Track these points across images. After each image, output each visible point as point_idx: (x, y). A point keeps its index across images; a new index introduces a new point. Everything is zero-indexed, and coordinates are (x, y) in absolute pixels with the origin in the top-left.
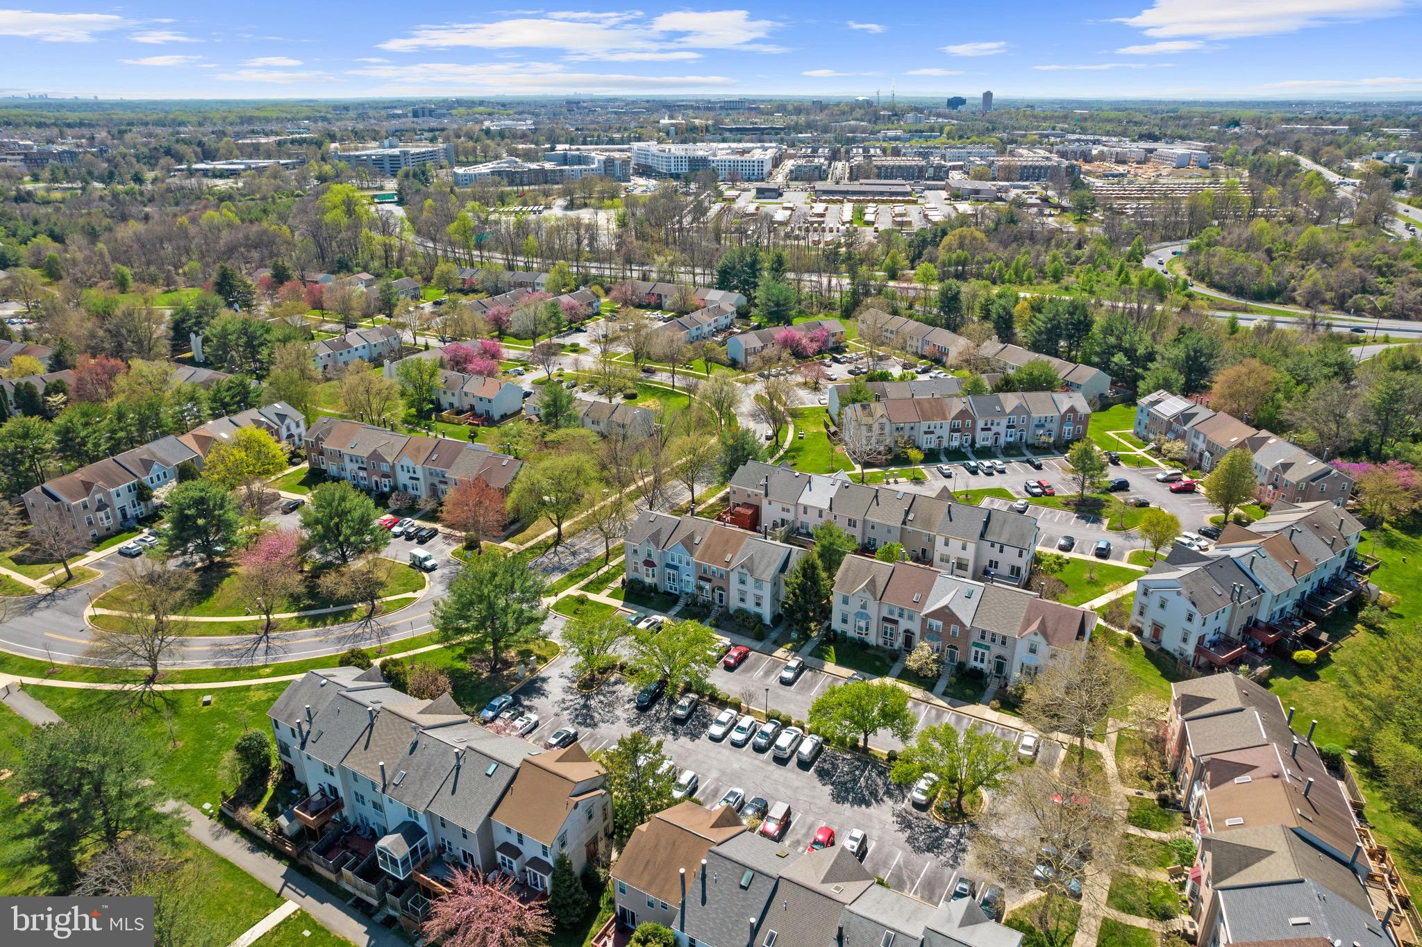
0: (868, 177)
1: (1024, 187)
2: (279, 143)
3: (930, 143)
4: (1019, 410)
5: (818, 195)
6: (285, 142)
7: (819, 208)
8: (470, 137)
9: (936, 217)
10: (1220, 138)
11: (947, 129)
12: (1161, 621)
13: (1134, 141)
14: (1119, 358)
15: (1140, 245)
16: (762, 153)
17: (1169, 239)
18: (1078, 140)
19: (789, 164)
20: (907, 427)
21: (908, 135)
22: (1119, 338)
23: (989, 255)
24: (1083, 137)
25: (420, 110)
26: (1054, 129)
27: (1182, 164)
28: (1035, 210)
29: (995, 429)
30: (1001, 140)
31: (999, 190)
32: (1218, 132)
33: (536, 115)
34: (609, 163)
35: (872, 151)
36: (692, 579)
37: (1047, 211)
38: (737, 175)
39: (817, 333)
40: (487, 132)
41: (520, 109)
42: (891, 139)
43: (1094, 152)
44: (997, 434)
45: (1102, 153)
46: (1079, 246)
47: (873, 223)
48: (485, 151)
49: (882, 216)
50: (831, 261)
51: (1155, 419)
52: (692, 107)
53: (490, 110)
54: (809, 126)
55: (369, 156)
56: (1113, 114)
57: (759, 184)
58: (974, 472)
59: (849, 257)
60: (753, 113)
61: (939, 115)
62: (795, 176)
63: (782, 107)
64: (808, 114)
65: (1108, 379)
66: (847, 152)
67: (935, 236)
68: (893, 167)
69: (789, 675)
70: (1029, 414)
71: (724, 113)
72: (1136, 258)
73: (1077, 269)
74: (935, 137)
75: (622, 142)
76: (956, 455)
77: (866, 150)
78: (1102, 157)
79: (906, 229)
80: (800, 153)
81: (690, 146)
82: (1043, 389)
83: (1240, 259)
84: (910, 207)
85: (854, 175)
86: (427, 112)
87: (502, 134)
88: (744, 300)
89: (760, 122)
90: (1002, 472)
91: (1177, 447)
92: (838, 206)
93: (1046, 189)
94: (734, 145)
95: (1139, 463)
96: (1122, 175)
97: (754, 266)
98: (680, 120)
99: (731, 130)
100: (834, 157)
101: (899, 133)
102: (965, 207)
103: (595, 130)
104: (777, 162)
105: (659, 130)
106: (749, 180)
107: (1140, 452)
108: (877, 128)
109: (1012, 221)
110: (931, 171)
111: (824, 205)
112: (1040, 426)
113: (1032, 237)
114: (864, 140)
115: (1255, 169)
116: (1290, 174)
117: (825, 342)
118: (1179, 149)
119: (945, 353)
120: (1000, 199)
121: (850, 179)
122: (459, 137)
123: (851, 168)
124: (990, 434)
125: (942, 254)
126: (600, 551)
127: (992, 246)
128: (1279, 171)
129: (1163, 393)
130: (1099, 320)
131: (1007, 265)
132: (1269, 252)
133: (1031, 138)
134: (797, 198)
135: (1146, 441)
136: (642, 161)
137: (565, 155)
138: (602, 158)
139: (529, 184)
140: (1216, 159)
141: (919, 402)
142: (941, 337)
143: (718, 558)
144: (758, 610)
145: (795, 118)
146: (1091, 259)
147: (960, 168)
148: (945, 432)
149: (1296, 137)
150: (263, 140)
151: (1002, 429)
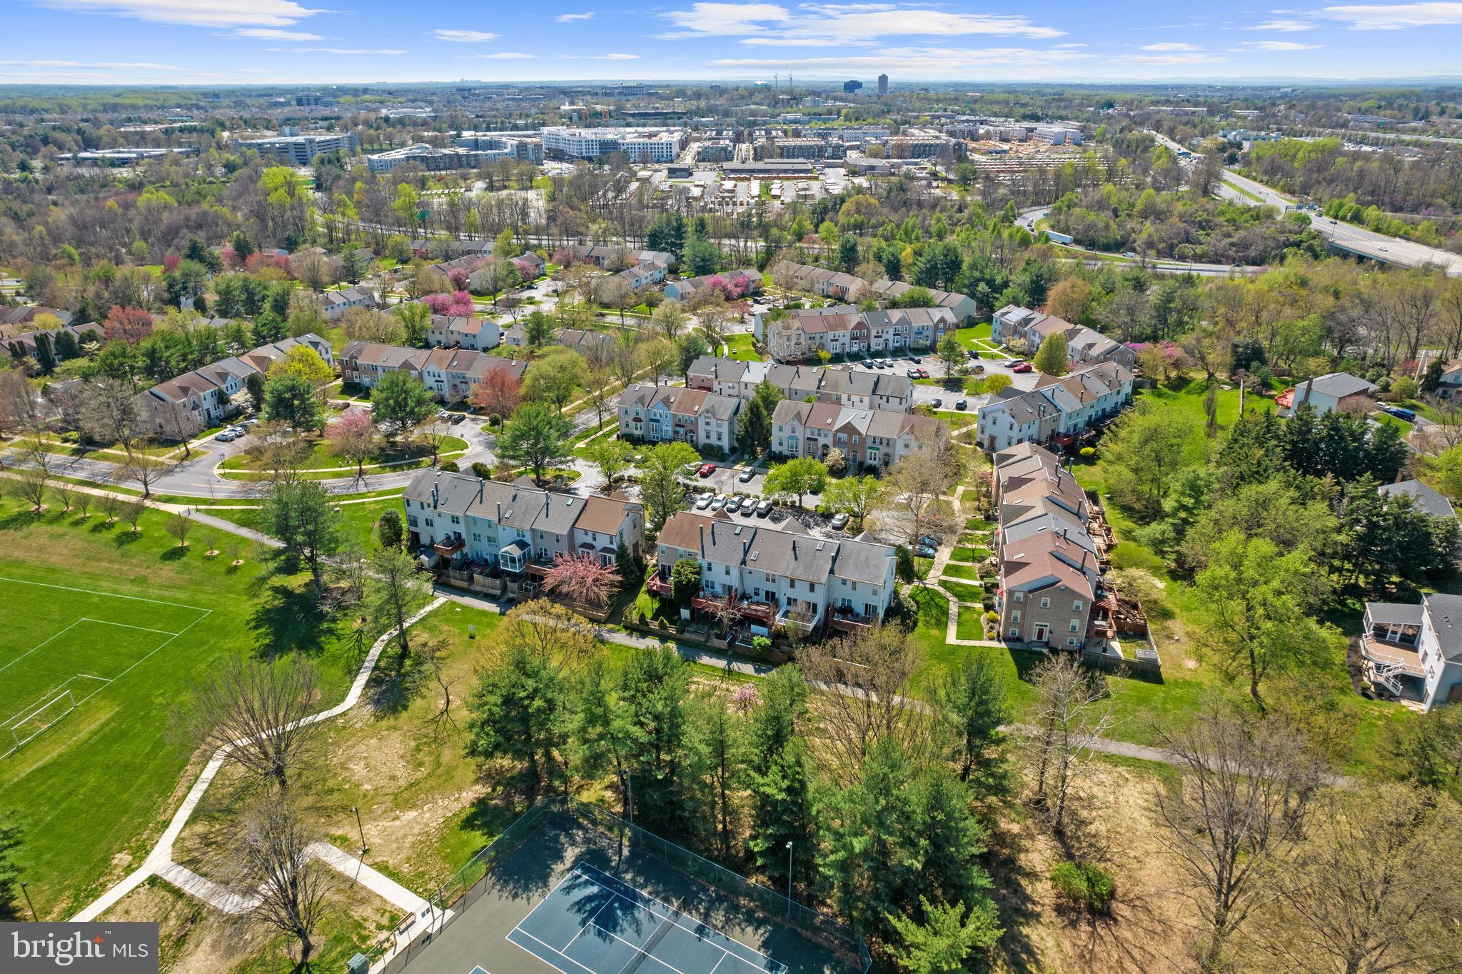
0: (771, 157)
1: (916, 164)
2: (166, 132)
3: (829, 125)
4: (902, 321)
5: (727, 174)
6: (173, 130)
7: (729, 185)
8: (368, 124)
9: (837, 190)
10: (1094, 119)
11: (844, 112)
12: (994, 433)
13: (1017, 121)
14: (982, 287)
15: (1012, 209)
16: (669, 136)
17: (1039, 204)
18: (967, 121)
19: (695, 147)
20: (818, 336)
21: (807, 118)
22: (982, 272)
23: (882, 219)
24: (972, 118)
25: (304, 98)
26: (945, 110)
27: (1059, 141)
28: (924, 182)
29: (885, 336)
30: (895, 121)
31: (892, 166)
32: (1093, 113)
33: (431, 103)
34: (522, 147)
35: (774, 133)
36: (670, 428)
37: (935, 184)
38: (647, 157)
39: (740, 279)
40: (387, 120)
41: (410, 97)
42: (791, 122)
43: (981, 131)
44: (886, 340)
45: (988, 132)
46: (960, 210)
47: (779, 197)
48: (390, 138)
49: (786, 191)
50: (744, 228)
51: (1004, 325)
52: (589, 93)
53: (378, 98)
54: (711, 111)
55: (273, 144)
56: (1002, 97)
57: (670, 165)
58: (870, 367)
59: (760, 225)
60: (653, 98)
61: (836, 99)
62: (702, 157)
63: (681, 91)
64: (708, 98)
65: (973, 303)
66: (750, 134)
67: (835, 204)
68: (794, 147)
69: (746, 476)
70: (910, 324)
71: (623, 98)
72: (1008, 219)
73: (958, 229)
74: (833, 120)
75: (526, 128)
76: (856, 357)
77: (768, 132)
78: (988, 136)
79: (810, 202)
80: (704, 136)
81: (599, 130)
82: (920, 306)
83: (1092, 217)
84: (812, 183)
85: (759, 155)
86: (312, 101)
87: (402, 122)
88: (673, 259)
89: (662, 107)
90: (891, 366)
91: (1018, 343)
92: (746, 183)
93: (935, 165)
94: (640, 129)
95: (993, 357)
96: (1005, 152)
97: (679, 231)
98: (580, 106)
99: (633, 115)
100: (738, 139)
101: (799, 116)
102: (862, 181)
103: (496, 117)
104: (684, 145)
105: (562, 117)
106: (658, 162)
107: (995, 351)
108: (777, 111)
109: (902, 189)
110: (830, 150)
111: (733, 183)
112: (919, 333)
113: (920, 204)
114: (765, 123)
115: (1117, 144)
116: (1146, 149)
117: (747, 286)
118: (1057, 128)
119: (844, 291)
120: (893, 174)
121: (755, 159)
122: (356, 125)
123: (755, 149)
124: (880, 340)
125: (842, 218)
126: (595, 423)
127: (885, 210)
128: (1137, 147)
129: (1012, 306)
130: (967, 260)
131: (898, 227)
132: (1116, 213)
133: (922, 119)
134: (705, 177)
135: (1000, 343)
136: (553, 145)
137: (476, 141)
138: (515, 142)
139: (446, 169)
140: (1090, 138)
141: (826, 318)
142: (842, 279)
143: (690, 409)
144: (719, 443)
145: (695, 103)
146: (970, 220)
147: (857, 147)
148: (847, 340)
149: (1158, 117)
150: (148, 128)
151: (890, 336)
